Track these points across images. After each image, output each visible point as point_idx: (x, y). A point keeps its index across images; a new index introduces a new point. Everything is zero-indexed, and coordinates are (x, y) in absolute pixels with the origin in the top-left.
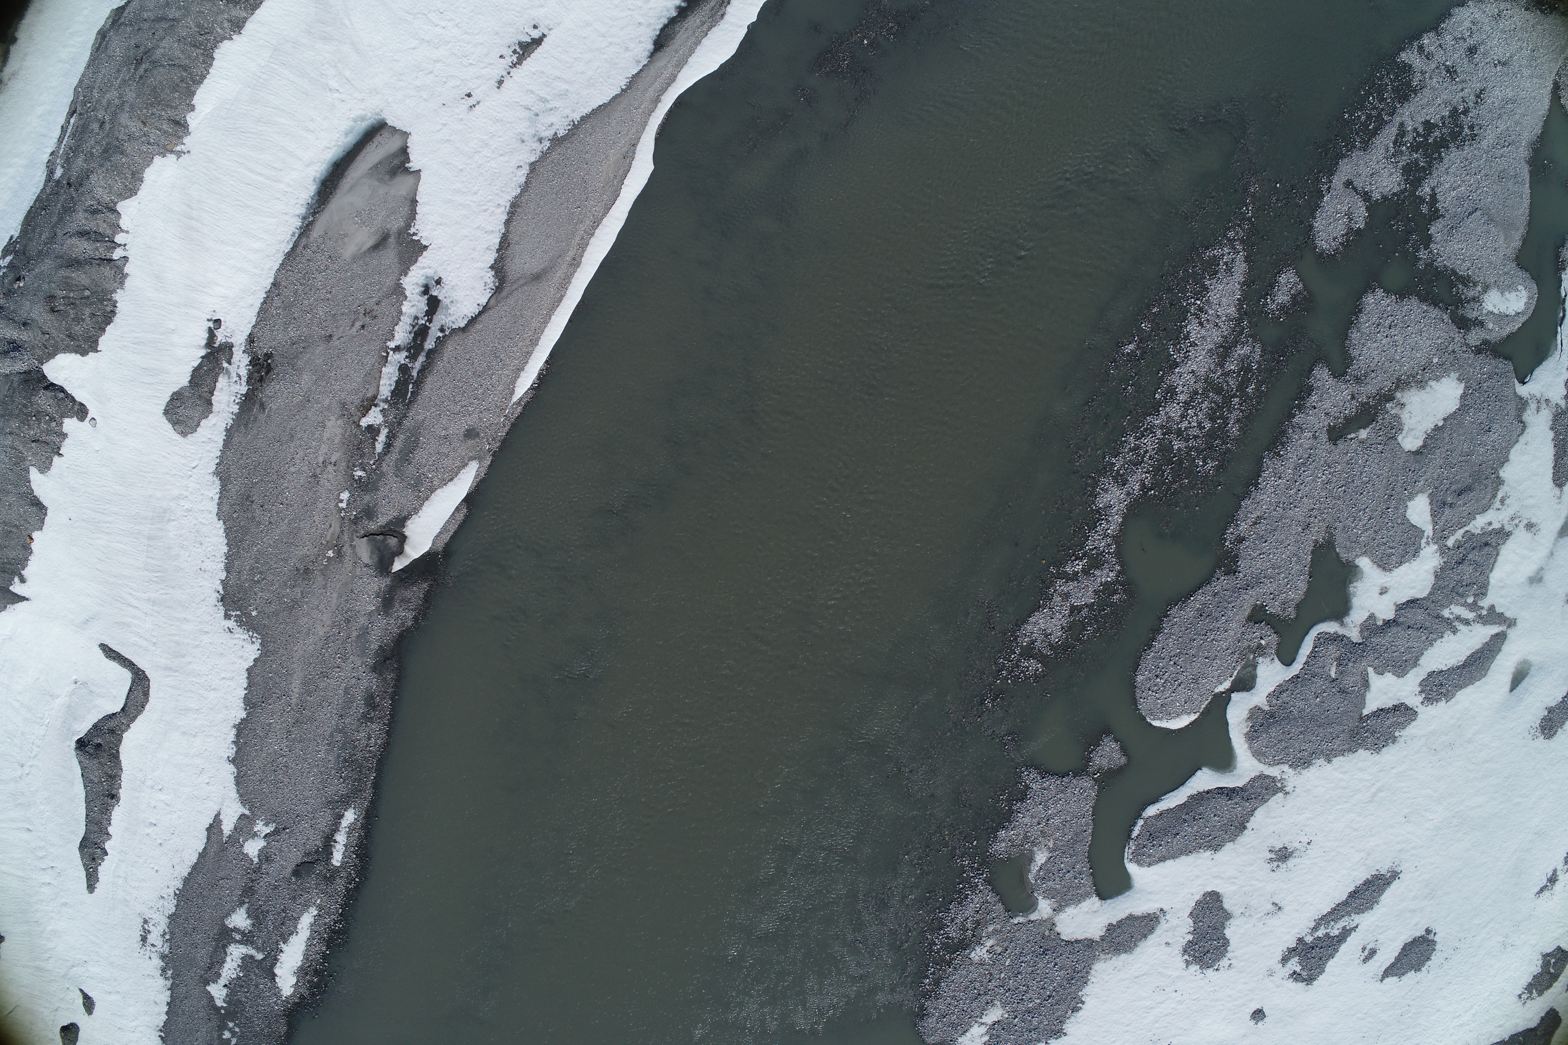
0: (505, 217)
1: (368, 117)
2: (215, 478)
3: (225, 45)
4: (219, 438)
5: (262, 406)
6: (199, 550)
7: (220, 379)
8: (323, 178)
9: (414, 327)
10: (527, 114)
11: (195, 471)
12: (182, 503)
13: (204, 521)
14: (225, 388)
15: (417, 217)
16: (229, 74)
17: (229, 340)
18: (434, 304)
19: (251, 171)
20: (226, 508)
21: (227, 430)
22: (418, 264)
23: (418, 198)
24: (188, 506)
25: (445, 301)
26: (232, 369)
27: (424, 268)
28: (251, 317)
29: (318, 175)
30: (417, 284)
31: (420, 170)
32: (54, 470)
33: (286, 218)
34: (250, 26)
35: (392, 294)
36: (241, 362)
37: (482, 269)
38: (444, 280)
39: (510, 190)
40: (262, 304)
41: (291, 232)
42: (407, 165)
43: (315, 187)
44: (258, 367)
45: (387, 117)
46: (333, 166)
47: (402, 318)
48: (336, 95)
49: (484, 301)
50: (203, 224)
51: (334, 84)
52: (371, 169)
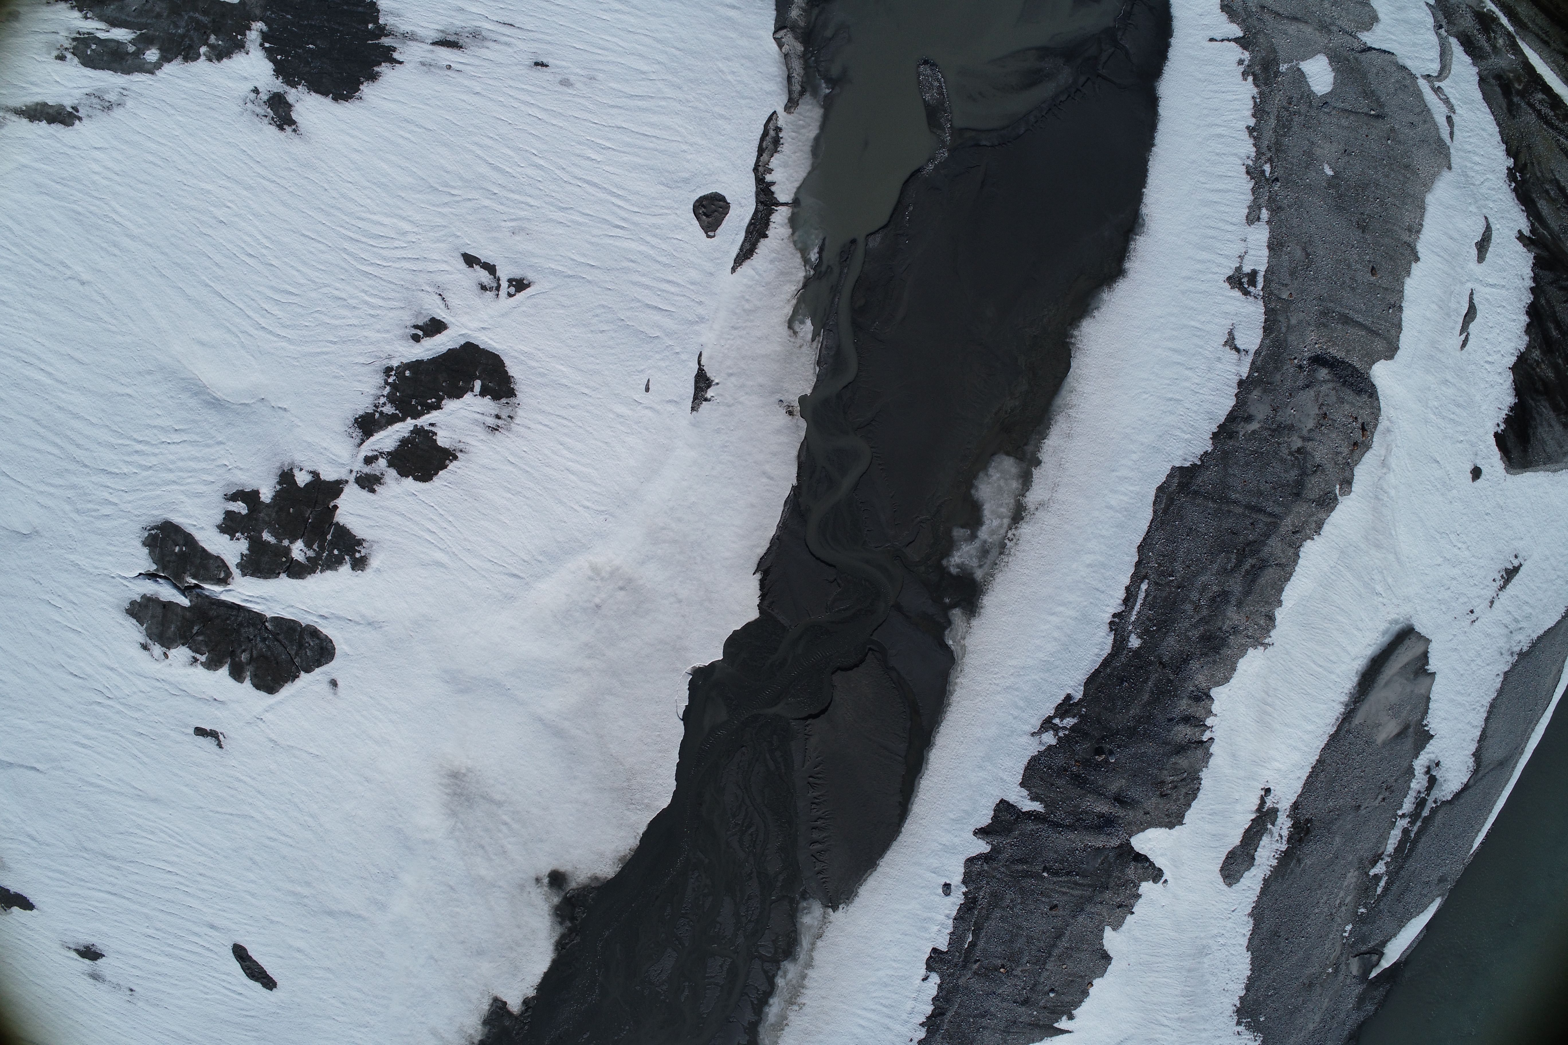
0: (1485, 715)
1: (1400, 621)
2: (1250, 919)
3: (1308, 543)
4: (1257, 887)
5: (1299, 861)
6: (1227, 975)
7: (1264, 838)
8: (1363, 671)
9: (1417, 799)
10: (1505, 631)
11: (1233, 914)
12: (1219, 939)
13: (1234, 953)
14: (1267, 846)
15: (1430, 711)
16: (1308, 572)
17: (1276, 806)
18: (1432, 781)
19: (1315, 663)
20: (1256, 942)
21: (1264, 880)
22: (1425, 750)
23: (1431, 696)
24: (1222, 941)
25: (1441, 780)
26: (1275, 830)
27: (1429, 753)
28: (1297, 787)
29: (1360, 669)
30: (1423, 765)
31: (1435, 673)
32: (1125, 927)
33: (1334, 704)
34: (1326, 528)
35: (1406, 773)
36: (1284, 824)
37: (1467, 756)
38: (1441, 764)
39: (1490, 693)
40: (1309, 777)
41: (1335, 717)
42: (1426, 667)
43: (1357, 679)
44: (1300, 829)
45: (1415, 623)
46: (1371, 661)
47: (1410, 792)
48: (1381, 599)
49: (1465, 780)
50: (1275, 709)
51: (1379, 588)
52: (1401, 668)
